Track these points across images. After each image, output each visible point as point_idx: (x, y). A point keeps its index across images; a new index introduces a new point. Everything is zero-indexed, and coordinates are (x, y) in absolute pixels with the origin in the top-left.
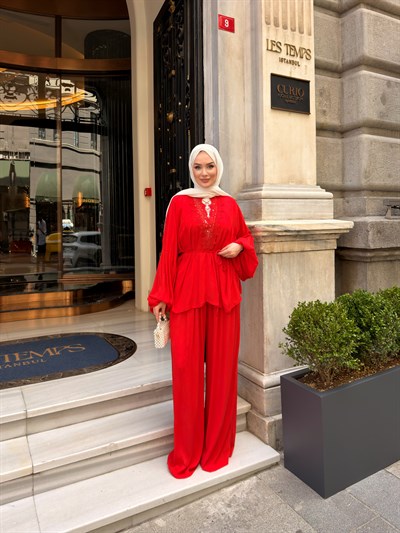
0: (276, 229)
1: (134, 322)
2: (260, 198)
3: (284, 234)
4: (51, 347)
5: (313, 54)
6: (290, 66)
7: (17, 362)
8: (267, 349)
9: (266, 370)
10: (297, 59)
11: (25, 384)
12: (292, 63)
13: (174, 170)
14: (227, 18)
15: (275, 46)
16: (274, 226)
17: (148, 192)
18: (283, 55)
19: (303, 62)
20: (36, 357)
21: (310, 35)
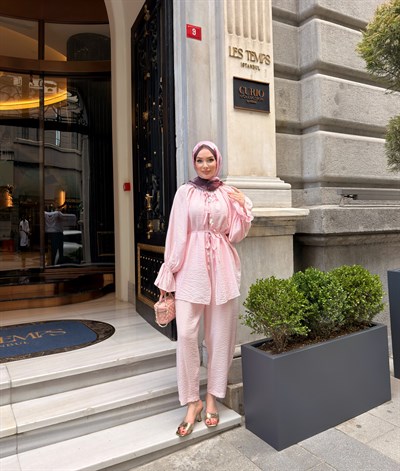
1: (114, 310)
4: (34, 332)
5: (272, 60)
6: (251, 70)
7: (1, 344)
10: (257, 64)
11: (9, 361)
12: (253, 67)
14: (194, 27)
15: (237, 53)
17: (127, 187)
18: (244, 60)
19: (263, 67)
20: (19, 340)
21: (269, 42)
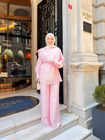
2: (82, 56)
3: (89, 66)
4: (12, 101)
5: (92, 17)
6: (87, 20)
7: (3, 107)
10: (89, 18)
11: (10, 115)
12: (88, 19)
14: (70, 5)
15: (84, 14)
18: (86, 17)
19: (90, 19)
20: (9, 105)
21: (91, 12)
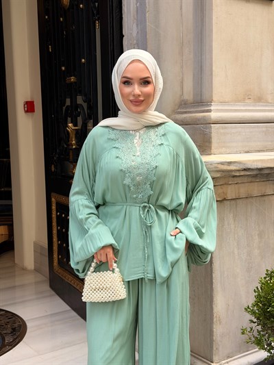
0: (232, 167)
1: (14, 287)
2: (208, 123)
8: (218, 330)
9: (215, 358)
13: (73, 79)
16: (230, 163)
17: (30, 107)
